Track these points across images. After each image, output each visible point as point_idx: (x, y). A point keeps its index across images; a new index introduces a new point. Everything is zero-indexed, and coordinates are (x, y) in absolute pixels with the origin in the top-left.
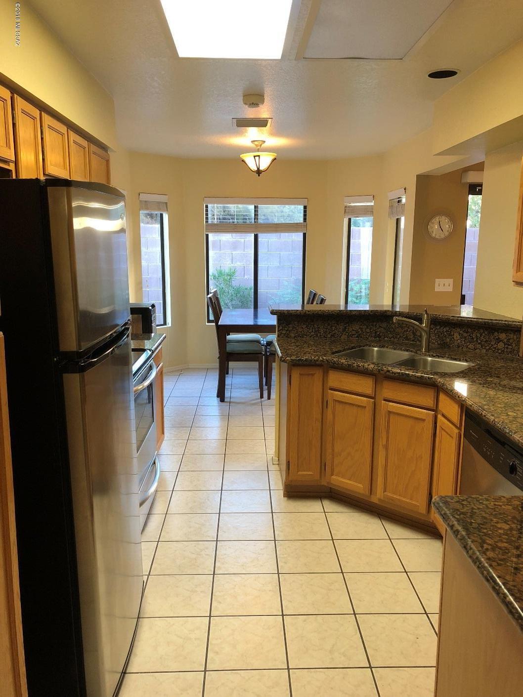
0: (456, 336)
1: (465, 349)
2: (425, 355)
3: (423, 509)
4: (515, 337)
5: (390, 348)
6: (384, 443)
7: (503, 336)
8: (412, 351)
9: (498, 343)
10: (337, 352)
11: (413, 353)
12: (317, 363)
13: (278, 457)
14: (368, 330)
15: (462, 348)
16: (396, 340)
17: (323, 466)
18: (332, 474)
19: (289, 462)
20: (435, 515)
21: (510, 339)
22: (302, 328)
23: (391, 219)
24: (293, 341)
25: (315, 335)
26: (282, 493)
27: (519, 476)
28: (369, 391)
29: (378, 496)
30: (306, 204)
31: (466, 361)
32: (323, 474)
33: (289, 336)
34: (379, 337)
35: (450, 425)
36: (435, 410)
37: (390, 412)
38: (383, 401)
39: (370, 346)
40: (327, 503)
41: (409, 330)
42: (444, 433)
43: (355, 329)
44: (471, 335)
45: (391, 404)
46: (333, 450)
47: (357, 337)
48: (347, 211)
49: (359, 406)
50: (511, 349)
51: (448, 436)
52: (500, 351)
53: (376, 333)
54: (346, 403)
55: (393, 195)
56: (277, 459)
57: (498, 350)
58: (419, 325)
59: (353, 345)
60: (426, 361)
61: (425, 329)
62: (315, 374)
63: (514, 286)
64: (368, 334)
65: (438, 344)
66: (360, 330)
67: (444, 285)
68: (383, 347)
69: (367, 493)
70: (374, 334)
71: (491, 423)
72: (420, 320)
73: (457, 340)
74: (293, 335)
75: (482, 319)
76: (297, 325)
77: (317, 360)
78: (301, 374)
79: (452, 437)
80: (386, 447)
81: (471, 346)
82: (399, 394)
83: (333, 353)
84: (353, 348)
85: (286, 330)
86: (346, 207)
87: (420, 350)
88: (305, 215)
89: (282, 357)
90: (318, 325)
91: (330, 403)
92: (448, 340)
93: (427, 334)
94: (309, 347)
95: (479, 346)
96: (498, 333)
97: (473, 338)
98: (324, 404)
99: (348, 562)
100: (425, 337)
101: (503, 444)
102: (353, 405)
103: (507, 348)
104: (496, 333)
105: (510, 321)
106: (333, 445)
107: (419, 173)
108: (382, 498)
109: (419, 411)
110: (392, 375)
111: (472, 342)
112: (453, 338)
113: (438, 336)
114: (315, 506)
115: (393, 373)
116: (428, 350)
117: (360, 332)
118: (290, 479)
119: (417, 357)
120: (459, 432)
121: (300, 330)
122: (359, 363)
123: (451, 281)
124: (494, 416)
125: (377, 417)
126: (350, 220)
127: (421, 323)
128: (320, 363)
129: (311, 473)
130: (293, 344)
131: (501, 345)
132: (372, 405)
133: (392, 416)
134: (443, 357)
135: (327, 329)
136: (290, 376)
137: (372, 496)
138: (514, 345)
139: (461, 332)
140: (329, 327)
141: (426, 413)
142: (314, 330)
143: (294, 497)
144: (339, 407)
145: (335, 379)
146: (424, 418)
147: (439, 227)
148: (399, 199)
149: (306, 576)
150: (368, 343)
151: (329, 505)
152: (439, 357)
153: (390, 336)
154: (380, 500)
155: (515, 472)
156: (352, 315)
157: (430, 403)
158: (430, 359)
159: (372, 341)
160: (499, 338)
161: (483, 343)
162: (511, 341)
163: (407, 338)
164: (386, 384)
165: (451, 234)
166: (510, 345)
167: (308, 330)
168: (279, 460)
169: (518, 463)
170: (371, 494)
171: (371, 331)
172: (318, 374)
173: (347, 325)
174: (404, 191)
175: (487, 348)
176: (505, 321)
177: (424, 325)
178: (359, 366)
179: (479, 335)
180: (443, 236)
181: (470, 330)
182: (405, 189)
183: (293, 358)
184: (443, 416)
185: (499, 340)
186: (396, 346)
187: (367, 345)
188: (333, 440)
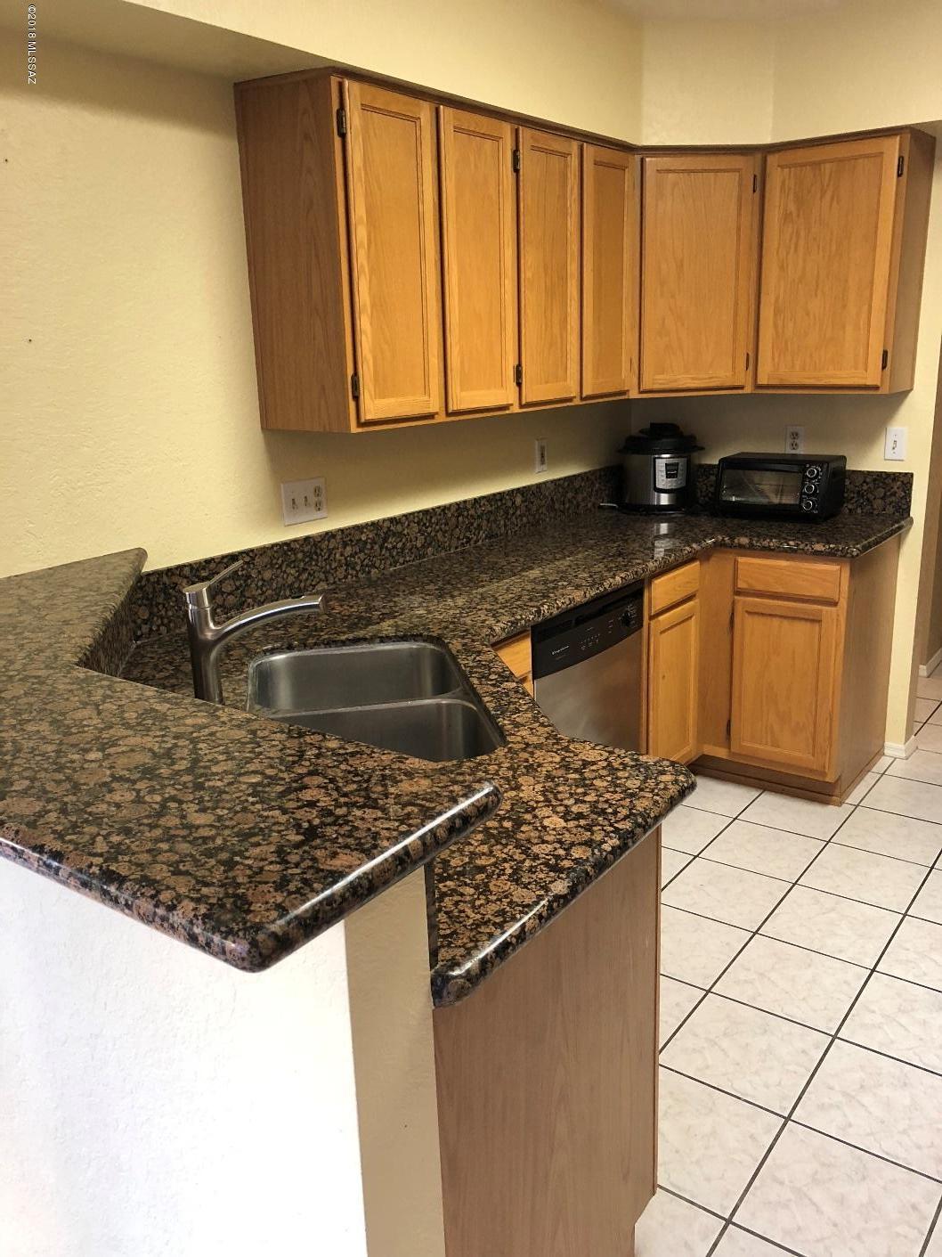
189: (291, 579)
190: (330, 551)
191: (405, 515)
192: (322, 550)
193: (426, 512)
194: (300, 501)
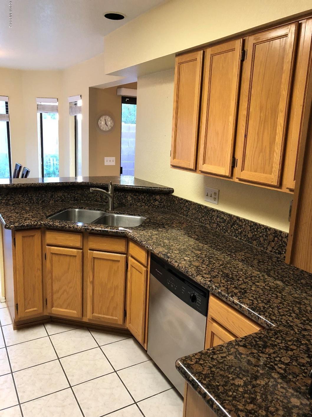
0: (129, 198)
1: (135, 206)
2: (112, 213)
3: (120, 322)
4: (165, 198)
5: (87, 209)
6: (91, 279)
7: (158, 197)
8: (102, 210)
9: (155, 202)
10: (49, 216)
11: (104, 212)
12: (36, 227)
13: (5, 297)
14: (69, 196)
15: (133, 206)
16: (89, 202)
17: (45, 302)
18: (52, 307)
19: (17, 304)
20: (130, 325)
21: (162, 199)
22: (19, 197)
23: (71, 115)
24: (12, 208)
25: (29, 202)
26: (11, 327)
27: (198, 303)
28: (78, 244)
29: (88, 317)
30: (7, 101)
31: (139, 215)
32: (45, 307)
33: (8, 204)
34: (77, 200)
35: (139, 264)
36: (126, 253)
37: (94, 258)
38: (89, 251)
39: (72, 208)
40: (49, 327)
41: (97, 195)
42: (134, 270)
43: (59, 196)
44: (138, 197)
45: (95, 252)
46: (52, 290)
47: (61, 202)
48: (39, 108)
49: (71, 256)
50: (163, 205)
51: (138, 272)
52: (156, 207)
53: (75, 197)
54: (60, 255)
55: (72, 100)
56: (4, 298)
57: (155, 206)
58: (106, 192)
59: (60, 209)
60: (113, 217)
61: (111, 195)
62: (35, 235)
63: (171, 168)
64: (69, 199)
65: (118, 204)
66: (63, 196)
67: (109, 161)
68: (82, 208)
69: (80, 316)
70: (73, 199)
71: (176, 267)
72: (106, 189)
73: (130, 201)
74: (11, 203)
75: (145, 187)
76: (14, 195)
77: (36, 225)
78: (23, 237)
79: (141, 273)
80: (93, 282)
81: (139, 204)
82: (100, 245)
83: (47, 217)
84: (61, 211)
85: (6, 200)
86: (38, 105)
87: (108, 209)
88: (7, 109)
89: (6, 225)
90: (31, 195)
91: (49, 256)
92: (124, 201)
93: (112, 198)
94: (26, 213)
95: (143, 204)
96: (155, 196)
97: (139, 199)
98: (44, 257)
99: (73, 376)
100: (110, 200)
101: (183, 280)
102: (66, 255)
103: (161, 205)
104: (154, 196)
105: (162, 188)
106: (52, 286)
107: (90, 86)
108: (91, 318)
109: (114, 256)
110: (95, 232)
111: (139, 202)
112: (127, 199)
113: (118, 198)
114: (40, 332)
115: (96, 231)
116: (113, 209)
117: (63, 198)
118: (19, 317)
119: (107, 215)
120: (147, 269)
121: (17, 199)
122: (70, 225)
123: (114, 158)
124: (177, 262)
125: (85, 262)
126: (41, 114)
127: (108, 190)
128: (39, 226)
129: (35, 309)
130: (12, 211)
131: (157, 203)
132: (81, 255)
133: (96, 261)
134: (124, 214)
135: (38, 197)
136: (15, 239)
137: (83, 317)
138: (165, 203)
139: (132, 195)
140: (40, 195)
141: (121, 256)
142: (28, 198)
143: (23, 328)
144: (55, 258)
145: (51, 237)
146: (119, 260)
147: (105, 123)
148: (76, 103)
149: (43, 399)
150: (70, 206)
151: (51, 329)
152: (121, 214)
153: (85, 199)
154: (89, 319)
155: (195, 301)
156: (57, 186)
157: (122, 249)
158: (116, 215)
159: (74, 204)
160: (156, 199)
161: (146, 202)
162: (163, 200)
163: (96, 201)
164: (91, 238)
165: (112, 128)
166: (162, 203)
167: (24, 198)
168: (5, 298)
169: (197, 295)
170: (83, 316)
171: (71, 196)
172: (37, 235)
173: (54, 193)
174: (80, 97)
175: (149, 205)
176: (160, 188)
177: (110, 193)
178: (71, 227)
179: (143, 197)
180: (107, 129)
181: (137, 194)
182: (81, 96)
183: (17, 225)
184: (132, 257)
185: (156, 200)
186: (92, 207)
187: (70, 207)
188: (52, 283)
189: (199, 217)
190: (212, 216)
191: (244, 220)
192: (210, 214)
193: (256, 224)
194: (209, 195)
